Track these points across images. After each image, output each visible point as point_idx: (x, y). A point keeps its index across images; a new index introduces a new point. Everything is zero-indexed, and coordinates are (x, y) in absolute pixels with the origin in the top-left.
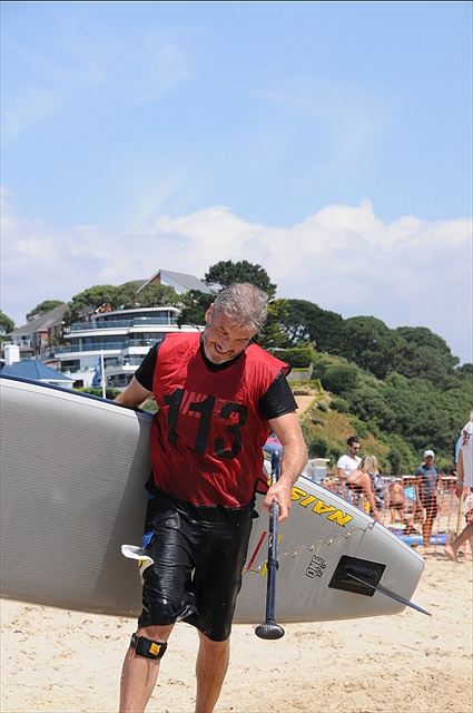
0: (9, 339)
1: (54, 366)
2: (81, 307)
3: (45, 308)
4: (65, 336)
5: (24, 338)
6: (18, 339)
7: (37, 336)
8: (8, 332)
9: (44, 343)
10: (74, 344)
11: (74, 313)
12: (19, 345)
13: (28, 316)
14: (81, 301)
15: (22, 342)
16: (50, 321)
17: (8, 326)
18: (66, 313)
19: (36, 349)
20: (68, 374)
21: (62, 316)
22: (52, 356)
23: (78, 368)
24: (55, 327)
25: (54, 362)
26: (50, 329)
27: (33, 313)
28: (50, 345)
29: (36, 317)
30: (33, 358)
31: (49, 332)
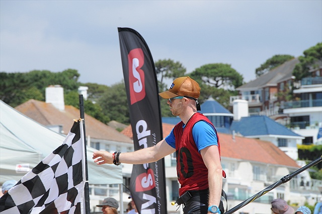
0: (238, 94)
1: (283, 122)
2: (312, 62)
3: (274, 62)
4: (296, 91)
5: (253, 93)
6: (247, 93)
7: (265, 91)
8: (237, 86)
9: (273, 98)
10: (304, 99)
11: (305, 68)
12: (247, 100)
13: (257, 71)
14: (312, 55)
15: (250, 97)
16: (279, 75)
17: (236, 80)
18: (297, 68)
19: (266, 104)
20: (297, 130)
21: (292, 71)
22: (281, 111)
23: (308, 124)
24: (285, 82)
25: (283, 118)
26: (279, 84)
27: (263, 67)
28: (279, 100)
29: (266, 71)
30: (262, 113)
31: (278, 87)
